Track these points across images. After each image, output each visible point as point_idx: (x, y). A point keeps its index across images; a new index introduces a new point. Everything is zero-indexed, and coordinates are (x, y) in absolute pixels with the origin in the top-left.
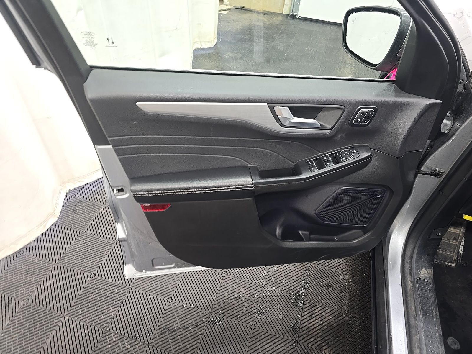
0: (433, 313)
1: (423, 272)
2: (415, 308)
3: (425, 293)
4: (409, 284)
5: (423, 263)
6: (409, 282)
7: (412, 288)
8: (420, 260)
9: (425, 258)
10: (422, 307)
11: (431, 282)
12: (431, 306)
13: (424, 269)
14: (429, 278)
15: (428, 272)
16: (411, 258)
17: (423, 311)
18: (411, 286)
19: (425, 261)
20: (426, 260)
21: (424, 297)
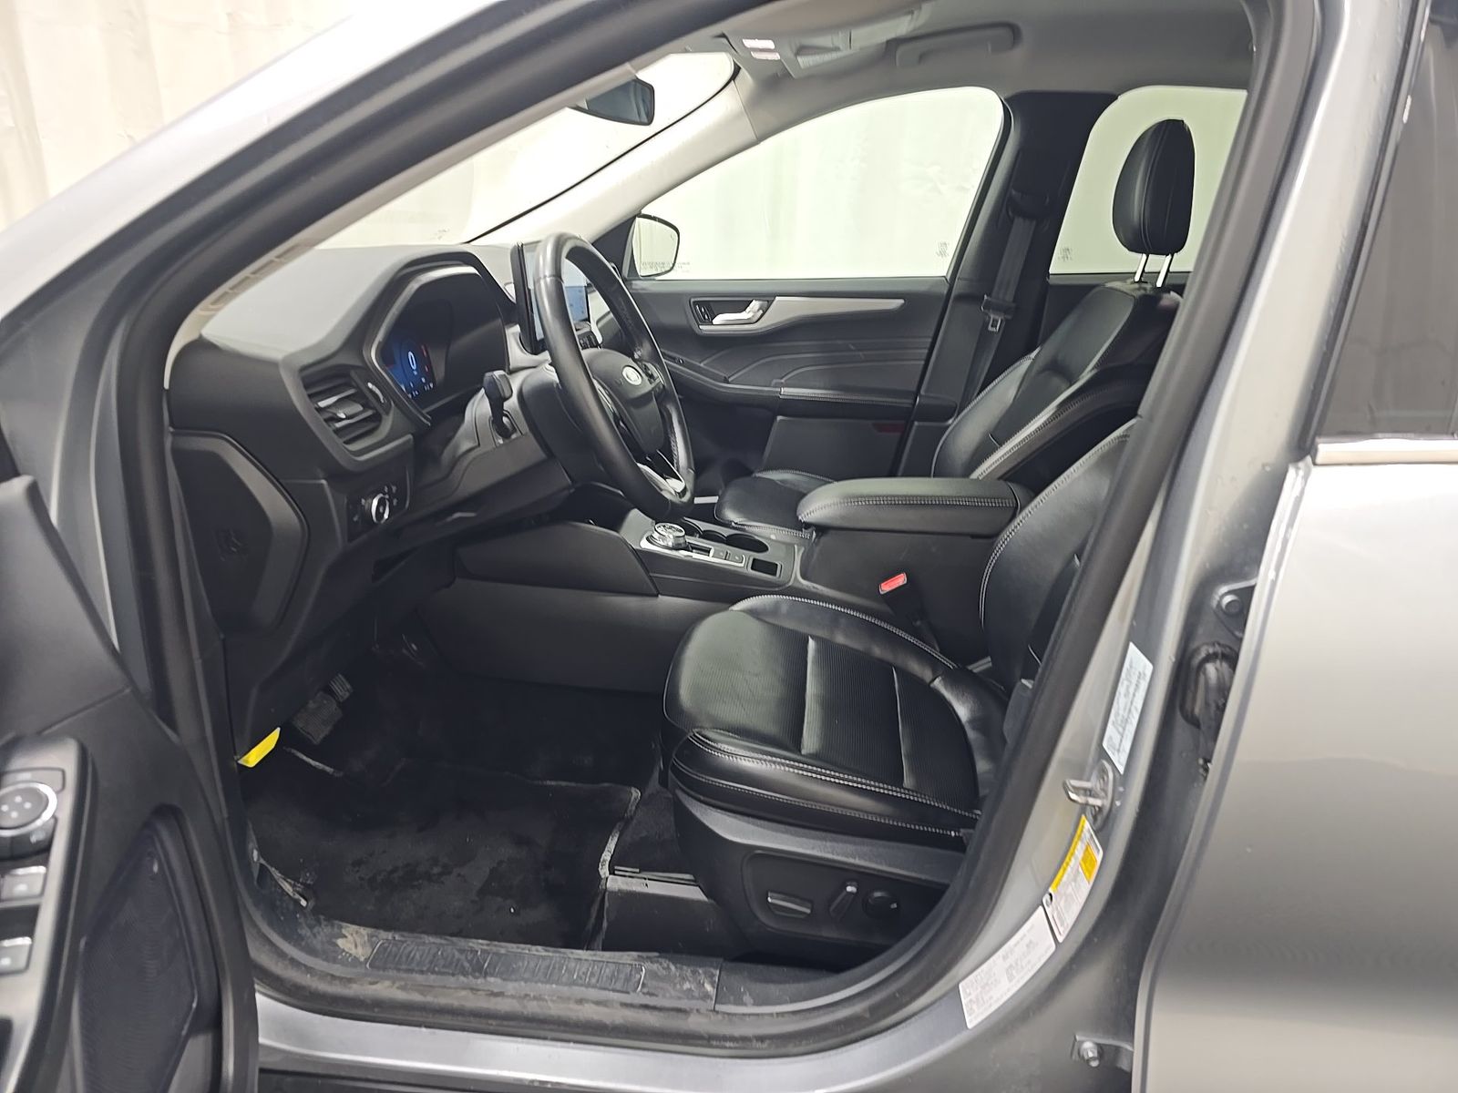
0: (483, 951)
1: (349, 945)
2: (464, 989)
3: (418, 956)
4: (384, 989)
5: (319, 938)
6: (378, 987)
7: (397, 984)
8: (309, 941)
9: (304, 925)
10: (465, 974)
11: (385, 935)
12: (462, 951)
13: (340, 942)
14: (371, 936)
15: (352, 935)
16: (294, 963)
17: (474, 971)
18: (392, 987)
19: (315, 930)
20: (311, 927)
21: (431, 962)
